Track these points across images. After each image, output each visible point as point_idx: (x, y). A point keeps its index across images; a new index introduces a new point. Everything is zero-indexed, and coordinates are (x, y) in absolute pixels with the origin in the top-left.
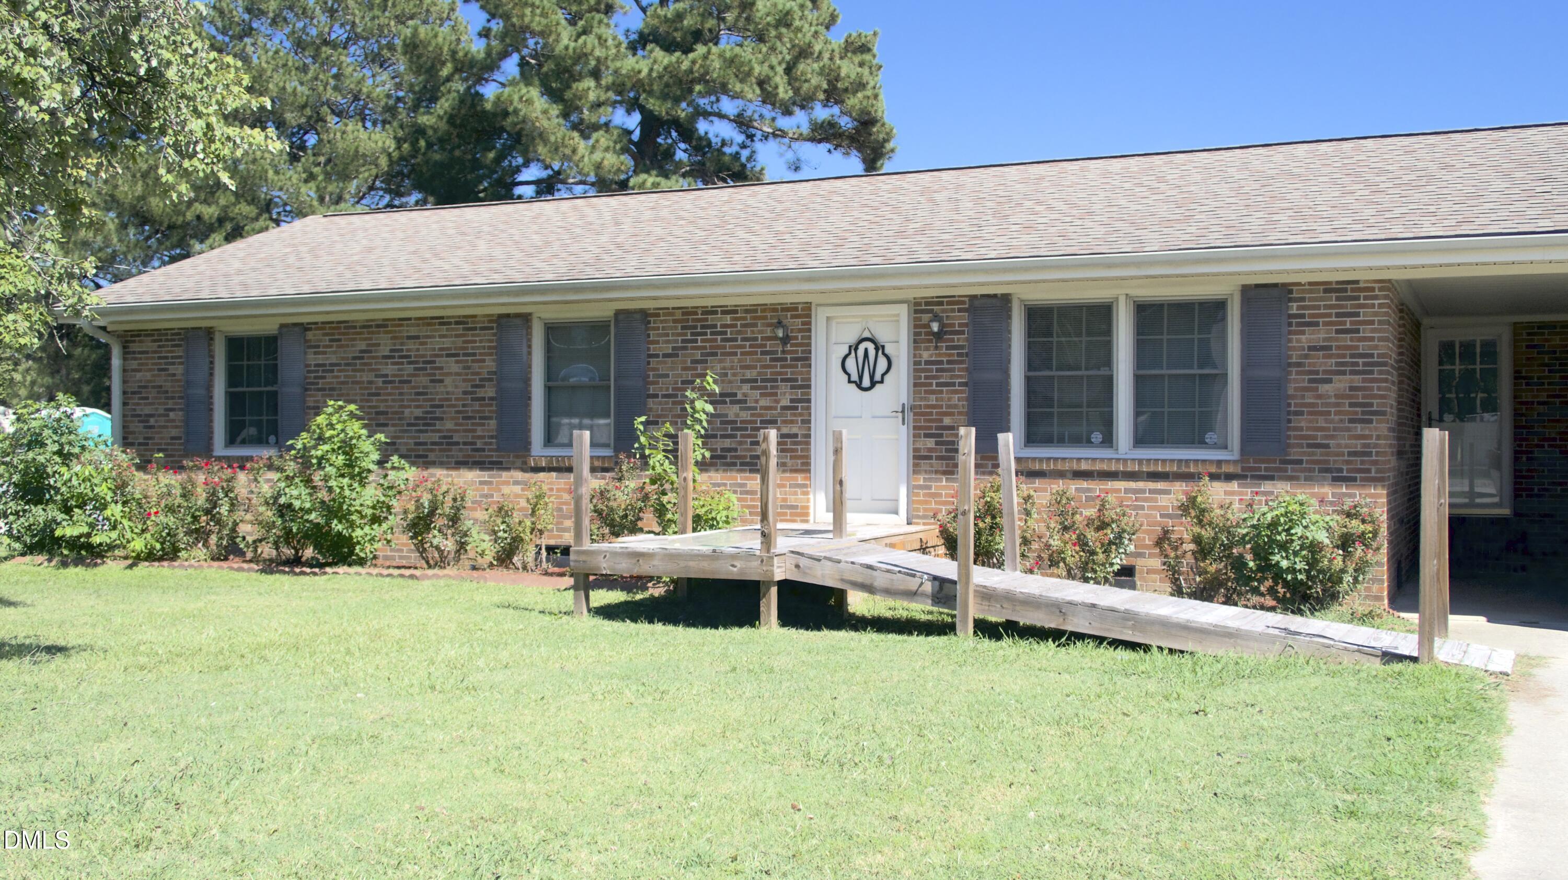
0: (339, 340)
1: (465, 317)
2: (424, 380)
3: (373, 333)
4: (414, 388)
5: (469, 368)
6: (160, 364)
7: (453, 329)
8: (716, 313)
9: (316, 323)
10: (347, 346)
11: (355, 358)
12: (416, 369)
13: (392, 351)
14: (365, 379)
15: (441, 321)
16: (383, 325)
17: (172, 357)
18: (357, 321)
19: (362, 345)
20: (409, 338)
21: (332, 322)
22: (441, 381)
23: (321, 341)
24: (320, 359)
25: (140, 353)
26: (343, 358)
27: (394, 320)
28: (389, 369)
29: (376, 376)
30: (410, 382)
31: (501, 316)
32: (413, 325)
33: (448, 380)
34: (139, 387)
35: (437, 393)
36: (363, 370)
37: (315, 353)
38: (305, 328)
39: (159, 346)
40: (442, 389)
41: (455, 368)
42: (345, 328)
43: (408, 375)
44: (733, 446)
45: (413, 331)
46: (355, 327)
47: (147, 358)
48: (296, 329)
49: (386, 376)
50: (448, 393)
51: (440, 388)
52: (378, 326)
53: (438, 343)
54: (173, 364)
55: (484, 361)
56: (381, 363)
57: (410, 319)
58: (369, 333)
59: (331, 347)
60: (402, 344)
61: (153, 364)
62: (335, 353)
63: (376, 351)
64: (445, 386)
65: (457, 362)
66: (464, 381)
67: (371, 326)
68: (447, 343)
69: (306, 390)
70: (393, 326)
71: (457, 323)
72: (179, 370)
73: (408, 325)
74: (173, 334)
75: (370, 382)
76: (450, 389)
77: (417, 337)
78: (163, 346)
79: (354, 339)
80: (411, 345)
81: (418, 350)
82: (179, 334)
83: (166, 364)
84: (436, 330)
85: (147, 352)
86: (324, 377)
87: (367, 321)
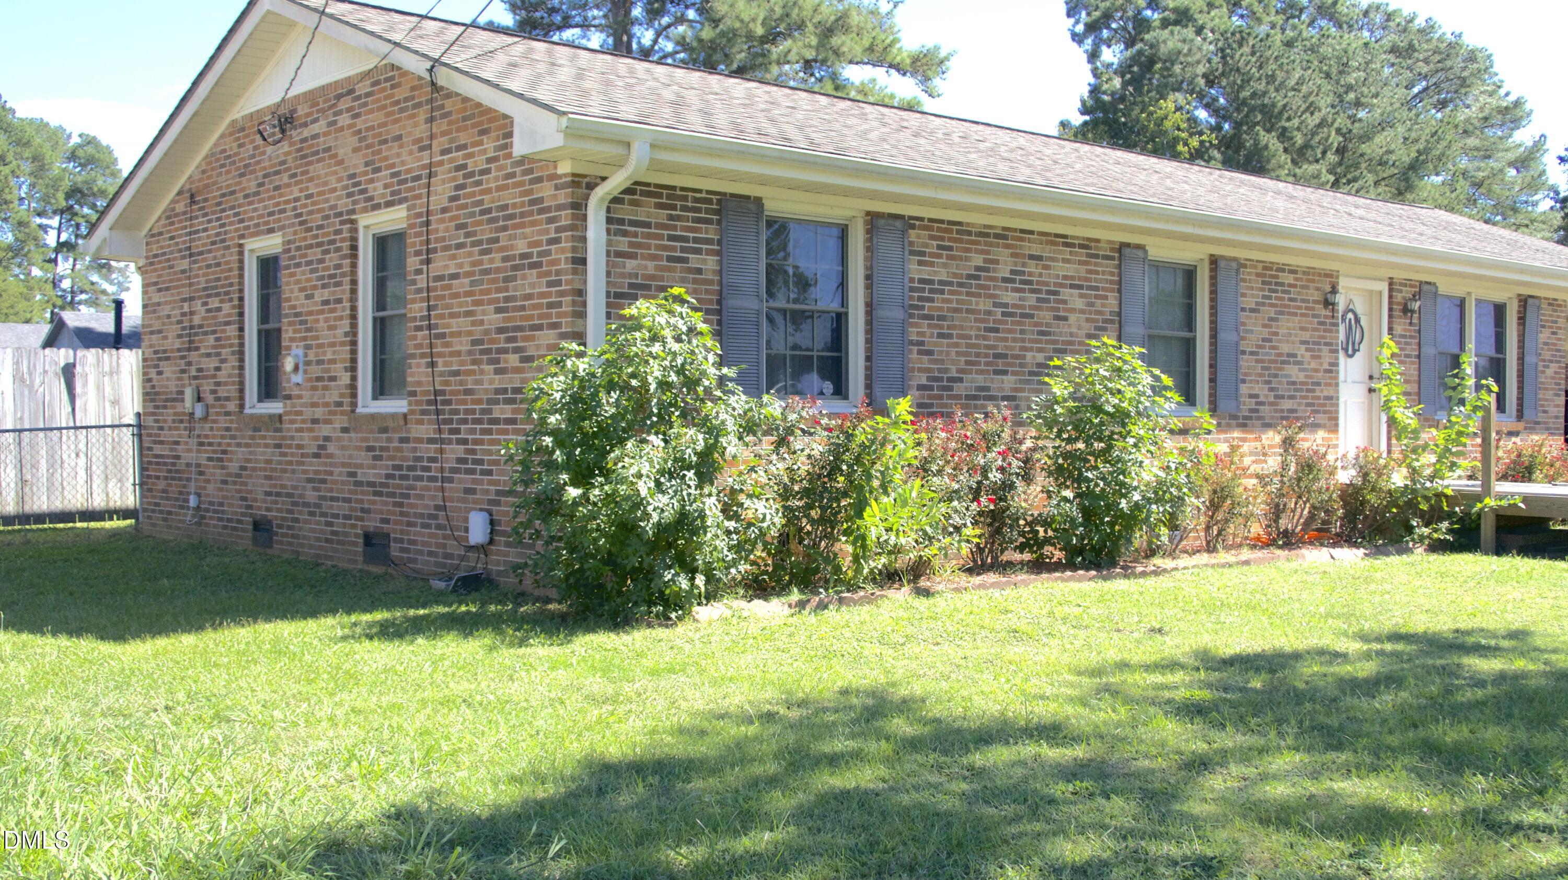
0: (950, 248)
1: (1089, 239)
2: (1045, 316)
3: (991, 245)
4: (1036, 324)
5: (1092, 305)
6: (674, 249)
7: (1076, 254)
8: (1283, 270)
9: (921, 219)
10: (961, 258)
11: (970, 277)
12: (1038, 300)
13: (1013, 272)
14: (981, 307)
15: (1064, 241)
16: (1003, 235)
17: (696, 240)
18: (973, 225)
19: (978, 260)
20: (1032, 257)
21: (942, 222)
22: (1065, 319)
23: (926, 245)
24: (925, 273)
25: (633, 223)
26: (955, 275)
27: (1015, 230)
28: (1010, 297)
29: (996, 305)
30: (1032, 316)
31: (1124, 245)
32: (1034, 242)
33: (1073, 318)
34: (631, 286)
35: (1061, 334)
36: (979, 295)
37: (920, 263)
38: (909, 222)
39: (671, 218)
40: (1066, 330)
41: (1079, 304)
42: (958, 232)
43: (1031, 307)
44: (1295, 407)
45: (1036, 250)
46: (969, 233)
47: (649, 236)
48: (899, 224)
49: (1006, 305)
50: (1071, 335)
51: (1063, 328)
52: (997, 236)
53: (1061, 269)
54: (698, 251)
55: (1106, 298)
56: (1000, 288)
57: (1032, 232)
58: (986, 244)
59: (939, 256)
60: (1024, 265)
61: (658, 247)
62: (945, 265)
63: (995, 270)
64: (1069, 326)
65: (1081, 296)
66: (1088, 320)
67: (987, 235)
68: (1071, 270)
69: (911, 316)
70: (1013, 238)
71: (1082, 246)
72: (711, 263)
73: (1029, 241)
74: (696, 200)
75: (989, 313)
76: (1074, 330)
77: (1039, 258)
78: (678, 218)
79: (968, 250)
80: (1032, 267)
81: (1041, 275)
82: (710, 201)
83: (683, 250)
84: (1060, 252)
85: (647, 225)
86: (931, 300)
87: (985, 226)
